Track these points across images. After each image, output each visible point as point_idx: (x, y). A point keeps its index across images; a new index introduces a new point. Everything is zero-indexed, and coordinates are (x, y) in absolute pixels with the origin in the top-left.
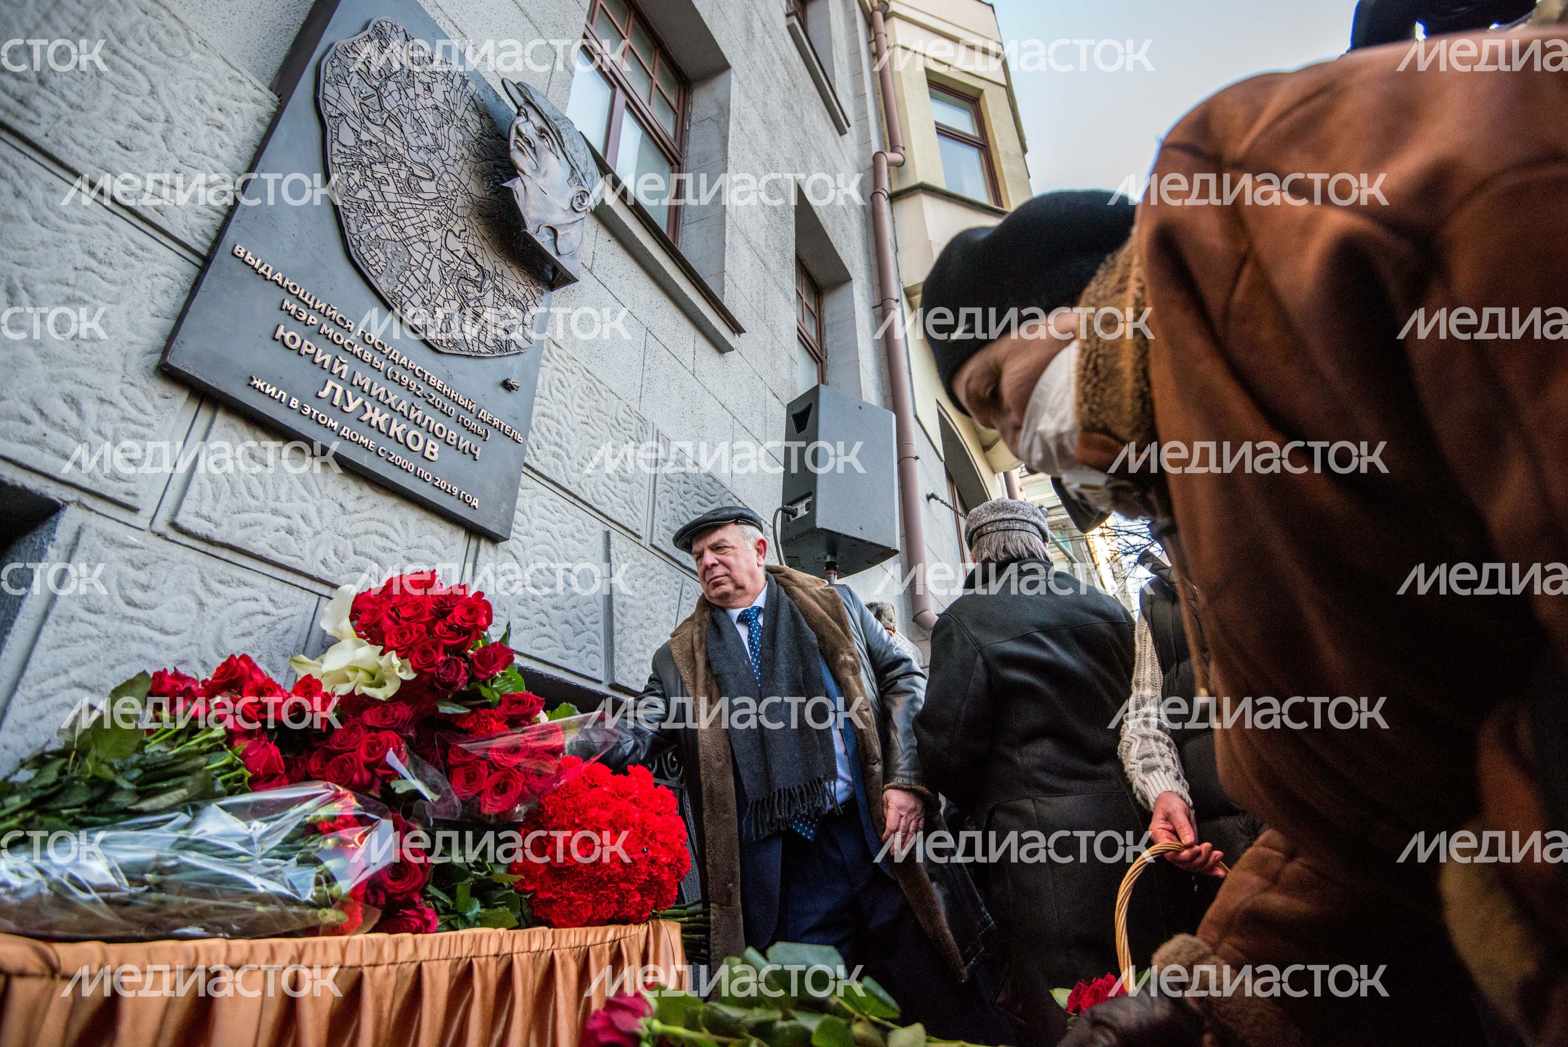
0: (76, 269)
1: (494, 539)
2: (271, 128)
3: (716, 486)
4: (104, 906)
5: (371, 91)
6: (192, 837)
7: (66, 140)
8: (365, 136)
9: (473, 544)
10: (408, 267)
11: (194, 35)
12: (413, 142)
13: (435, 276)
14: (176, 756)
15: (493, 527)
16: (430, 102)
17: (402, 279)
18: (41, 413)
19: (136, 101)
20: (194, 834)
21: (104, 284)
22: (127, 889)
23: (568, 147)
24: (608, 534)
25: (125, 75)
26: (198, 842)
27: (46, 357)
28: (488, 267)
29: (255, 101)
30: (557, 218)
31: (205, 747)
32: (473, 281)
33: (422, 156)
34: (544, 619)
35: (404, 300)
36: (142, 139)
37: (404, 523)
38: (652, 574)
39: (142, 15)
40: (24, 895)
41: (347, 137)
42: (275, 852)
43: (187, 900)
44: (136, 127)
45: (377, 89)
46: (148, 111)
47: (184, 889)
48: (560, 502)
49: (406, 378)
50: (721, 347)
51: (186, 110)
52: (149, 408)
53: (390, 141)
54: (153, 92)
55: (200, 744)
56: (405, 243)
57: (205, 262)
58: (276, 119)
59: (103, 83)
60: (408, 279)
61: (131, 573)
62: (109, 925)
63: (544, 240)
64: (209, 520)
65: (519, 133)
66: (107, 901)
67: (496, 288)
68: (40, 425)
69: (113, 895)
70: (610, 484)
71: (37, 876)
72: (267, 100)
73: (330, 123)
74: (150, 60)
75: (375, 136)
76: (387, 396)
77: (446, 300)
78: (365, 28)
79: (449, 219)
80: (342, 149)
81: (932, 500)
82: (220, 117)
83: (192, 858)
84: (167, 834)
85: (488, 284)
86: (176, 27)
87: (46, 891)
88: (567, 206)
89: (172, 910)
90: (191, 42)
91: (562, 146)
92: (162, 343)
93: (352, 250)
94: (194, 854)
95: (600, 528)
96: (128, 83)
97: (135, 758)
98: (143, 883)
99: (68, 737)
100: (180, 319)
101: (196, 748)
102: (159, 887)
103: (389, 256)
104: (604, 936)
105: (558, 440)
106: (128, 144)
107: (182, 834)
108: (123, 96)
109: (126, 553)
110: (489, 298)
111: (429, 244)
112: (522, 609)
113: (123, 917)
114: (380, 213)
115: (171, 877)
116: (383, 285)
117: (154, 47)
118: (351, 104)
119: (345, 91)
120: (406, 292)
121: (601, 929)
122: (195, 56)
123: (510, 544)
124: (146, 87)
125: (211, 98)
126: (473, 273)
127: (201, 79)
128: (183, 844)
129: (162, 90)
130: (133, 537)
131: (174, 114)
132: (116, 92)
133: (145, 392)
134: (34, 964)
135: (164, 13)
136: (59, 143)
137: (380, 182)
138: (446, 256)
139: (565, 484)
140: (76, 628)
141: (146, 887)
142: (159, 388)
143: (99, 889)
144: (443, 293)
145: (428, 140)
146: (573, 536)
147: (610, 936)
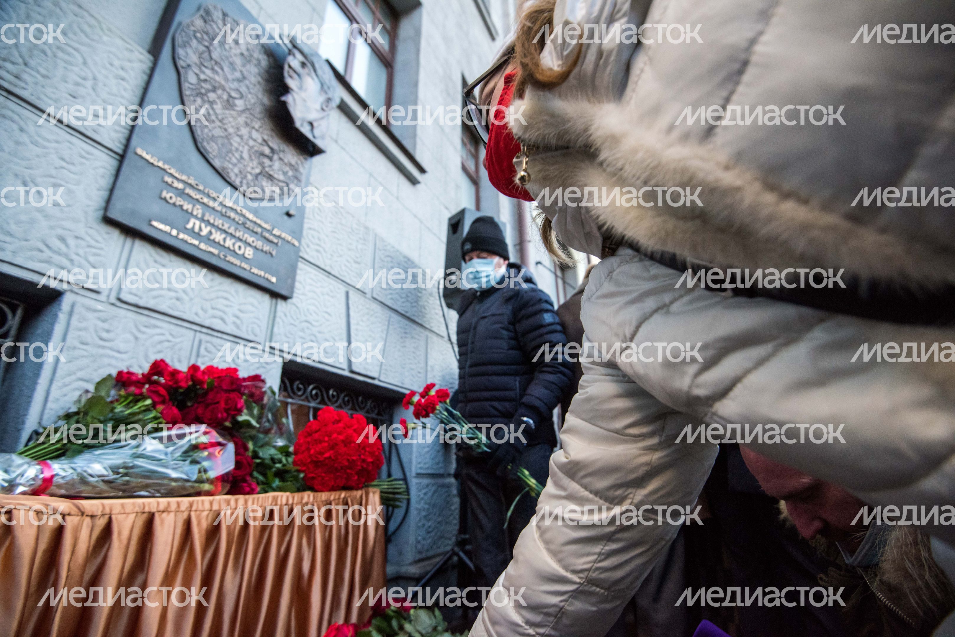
0: (56, 168)
1: (285, 298)
2: (151, 76)
3: (410, 263)
4: (102, 483)
5: (204, 49)
6: (139, 452)
7: (43, 97)
8: (202, 77)
9: (274, 301)
10: (230, 151)
11: (104, 26)
12: (230, 77)
13: (246, 155)
14: (130, 414)
15: (284, 292)
16: (238, 51)
17: (228, 158)
18: (48, 246)
19: (76, 69)
20: (140, 451)
21: (72, 176)
22: (112, 477)
23: (319, 72)
24: (347, 293)
25: (69, 54)
26: (142, 454)
27: (47, 217)
28: (275, 147)
29: (141, 61)
30: (312, 116)
31: (143, 408)
32: (267, 156)
33: (235, 85)
34: (314, 339)
35: (230, 171)
36: (81, 91)
37: (237, 292)
38: (372, 313)
39: (74, 17)
40: (67, 479)
41: (192, 78)
42: (180, 458)
43: (140, 480)
44: (77, 84)
45: (207, 47)
46: (83, 74)
47: (137, 476)
48: (321, 276)
49: (232, 215)
50: (414, 181)
51: (104, 72)
52: (99, 239)
53: (217, 78)
54: (85, 63)
55: (139, 408)
56: (228, 137)
57: (122, 158)
58: (153, 70)
59: (59, 61)
60: (230, 158)
61: (101, 324)
62: (106, 492)
63: (305, 130)
64: (135, 295)
65: (290, 67)
66: (103, 481)
67: (280, 159)
68: (48, 253)
69: (106, 478)
70: (348, 265)
71: (71, 471)
72: (147, 59)
73: (182, 71)
74: (82, 44)
75: (208, 76)
76: (223, 225)
77: (253, 168)
78: (199, 9)
79: (252, 120)
80: (191, 86)
81: (539, 265)
82: (122, 73)
83: (140, 462)
84: (127, 451)
85: (276, 157)
86: (93, 22)
87: (75, 477)
88: (318, 107)
89: (133, 485)
90: (102, 29)
91: (315, 70)
92: (103, 204)
93: (199, 145)
94: (141, 460)
95: (343, 289)
96: (71, 59)
97: (110, 415)
98: (118, 473)
99: (78, 405)
100: (112, 190)
101: (138, 410)
102: (126, 475)
103: (220, 146)
104: (340, 495)
105: (318, 242)
106: (75, 94)
107: (134, 451)
108: (70, 67)
109: (97, 315)
110: (277, 165)
111: (241, 137)
112: (301, 334)
113: (111, 488)
114: (213, 121)
115: (131, 471)
116: (217, 163)
117: (82, 35)
118: (193, 58)
119: (190, 51)
120: (230, 166)
121: (338, 493)
122: (105, 38)
123: (293, 300)
124: (80, 60)
125: (116, 63)
126: (267, 151)
127: (110, 52)
128: (135, 455)
129: (89, 61)
130: (99, 307)
131: (97, 75)
132: (65, 65)
133: (98, 231)
134: (74, 511)
135: (86, 14)
136: (39, 98)
137: (211, 103)
138: (251, 143)
139: (322, 266)
140: (77, 353)
141: (120, 475)
142: (105, 229)
143: (99, 476)
144: (251, 165)
145: (238, 75)
146: (328, 294)
147: (343, 495)
